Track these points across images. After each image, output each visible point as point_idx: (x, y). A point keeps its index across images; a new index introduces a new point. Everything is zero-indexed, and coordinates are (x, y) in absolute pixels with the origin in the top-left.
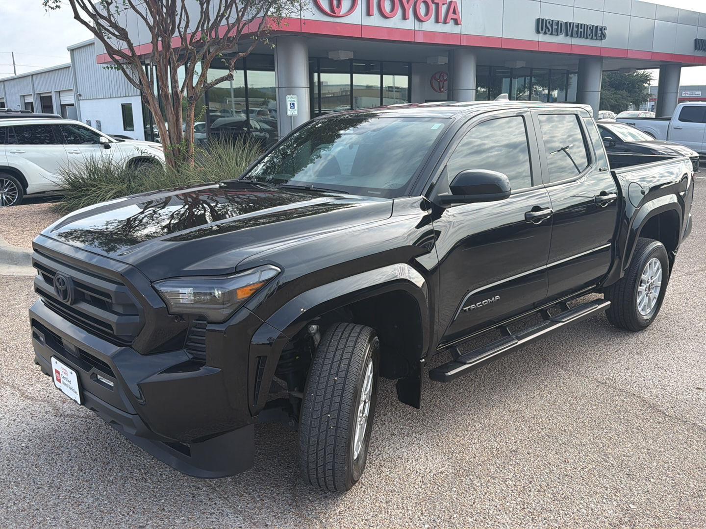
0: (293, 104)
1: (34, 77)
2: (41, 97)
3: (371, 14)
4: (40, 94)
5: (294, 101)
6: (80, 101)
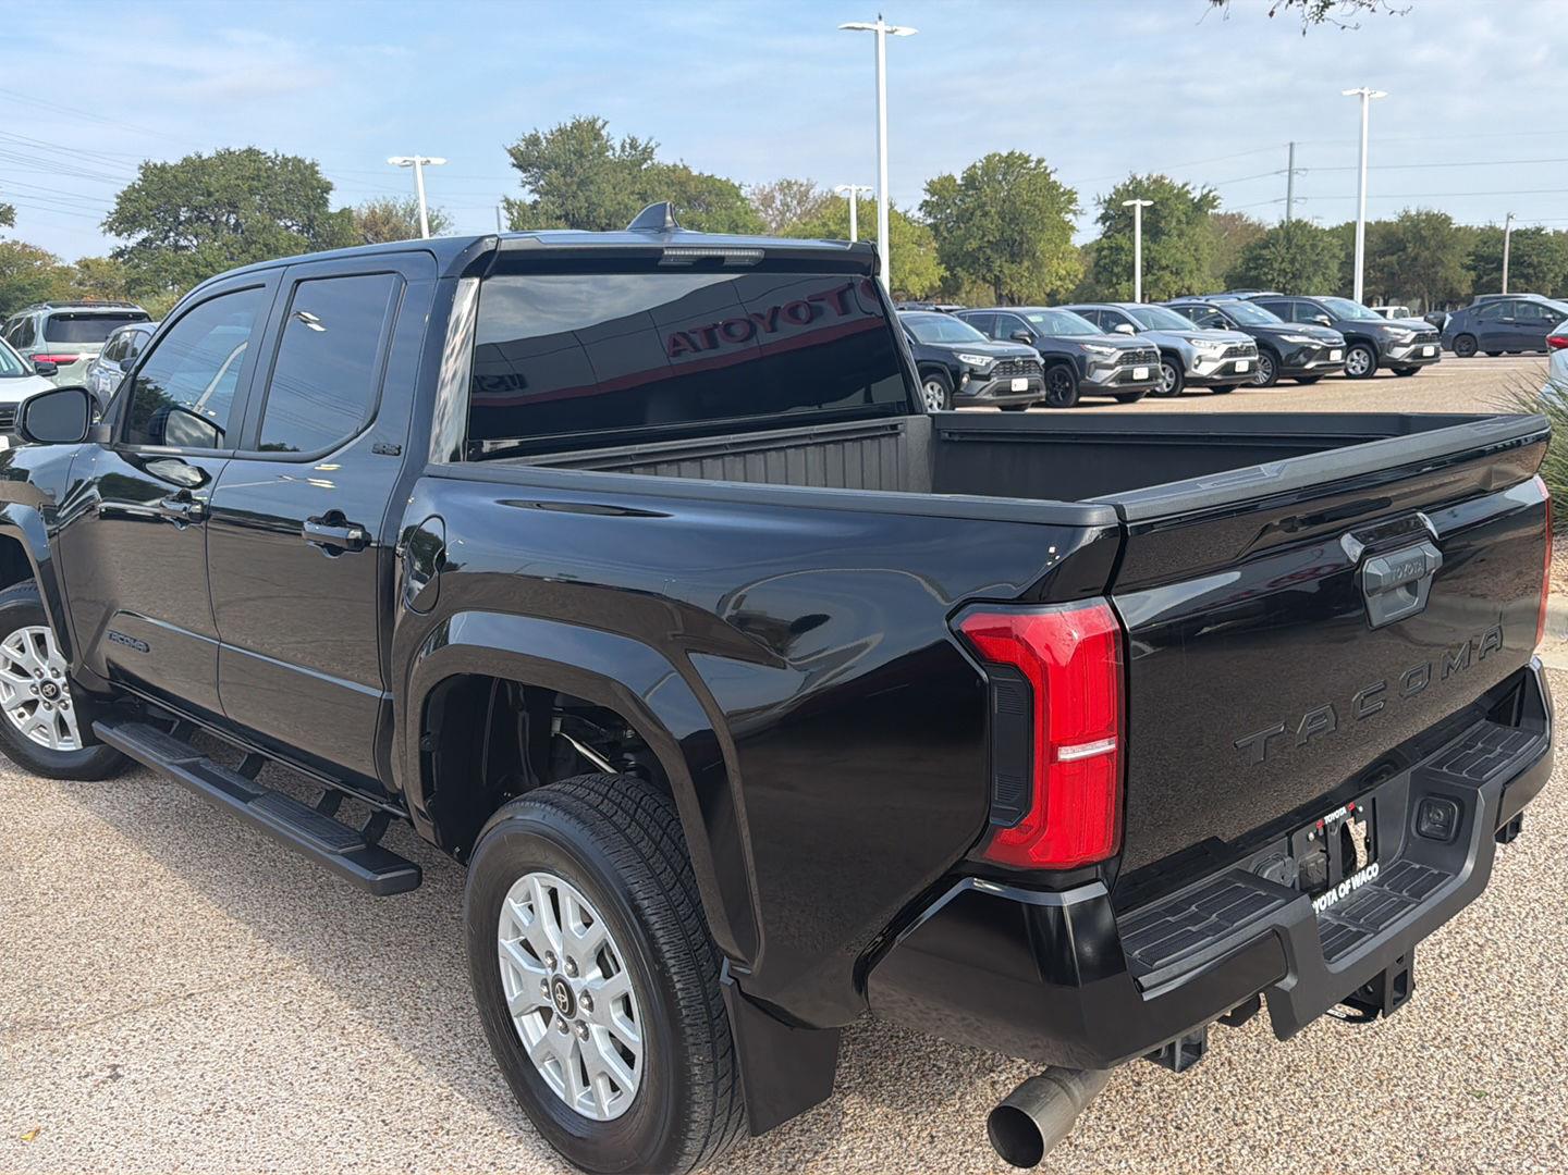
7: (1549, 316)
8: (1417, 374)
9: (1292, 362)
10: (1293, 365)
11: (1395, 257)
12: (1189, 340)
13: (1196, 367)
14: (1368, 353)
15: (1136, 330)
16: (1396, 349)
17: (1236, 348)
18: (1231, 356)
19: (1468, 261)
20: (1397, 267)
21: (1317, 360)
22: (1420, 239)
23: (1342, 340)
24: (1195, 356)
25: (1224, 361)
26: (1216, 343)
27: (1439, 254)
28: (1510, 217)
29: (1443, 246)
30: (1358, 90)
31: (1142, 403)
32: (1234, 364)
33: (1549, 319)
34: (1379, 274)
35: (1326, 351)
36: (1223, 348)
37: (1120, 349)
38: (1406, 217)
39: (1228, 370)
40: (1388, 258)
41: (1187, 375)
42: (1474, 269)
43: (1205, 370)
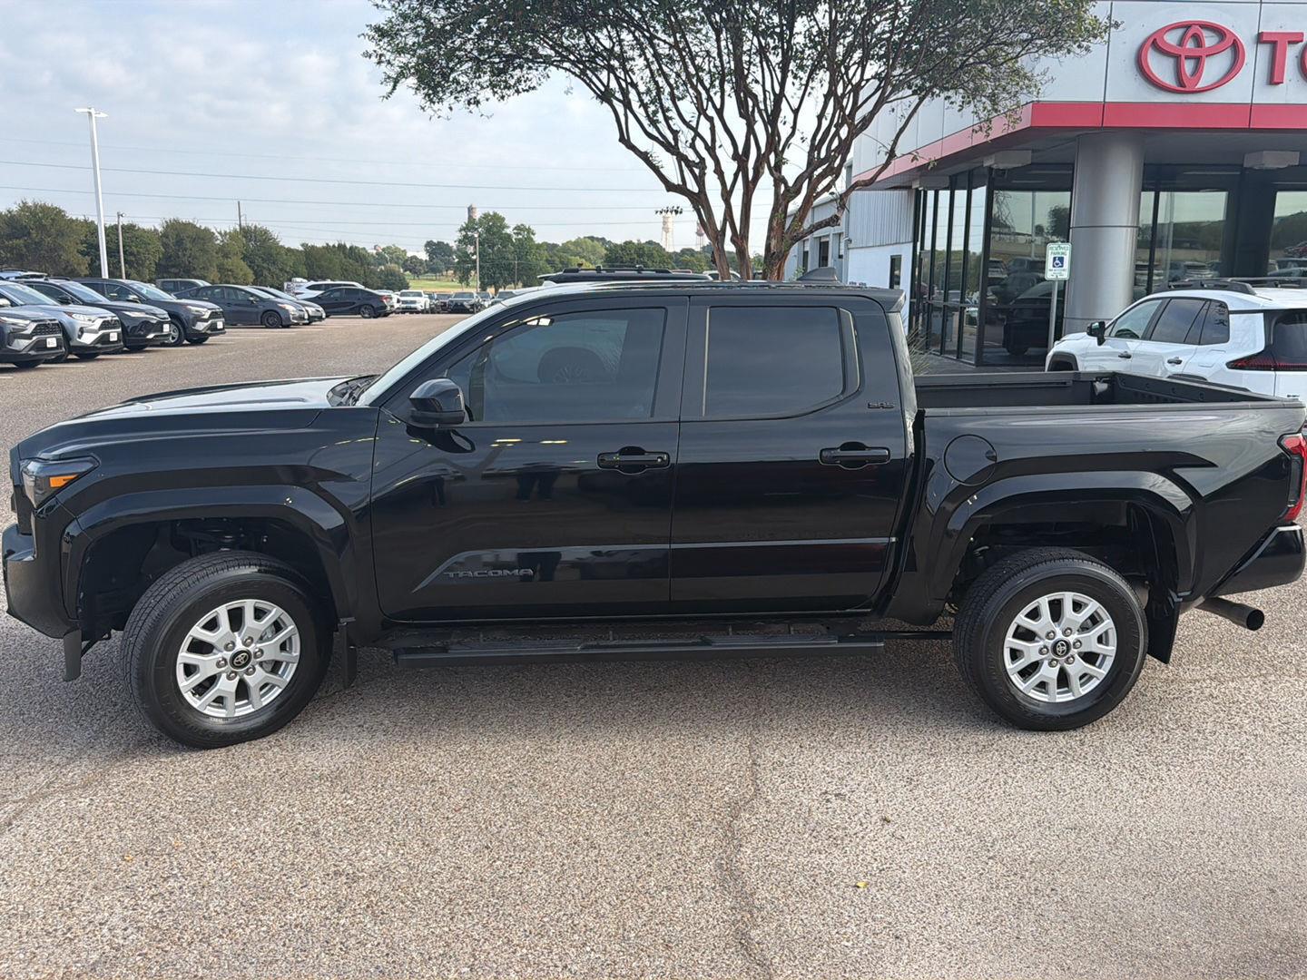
0: (1061, 259)
1: (816, 209)
2: (821, 243)
3: (1276, 80)
4: (820, 237)
5: (1063, 253)
6: (850, 251)
7: (252, 299)
8: (206, 342)
9: (136, 333)
10: (136, 336)
11: (22, 241)
12: (70, 314)
13: (80, 337)
14: (176, 325)
15: (13, 304)
16: (199, 323)
17: (108, 321)
18: (106, 328)
19: (82, 247)
20: (25, 250)
21: (154, 332)
22: (41, 227)
23: (167, 316)
24: (78, 327)
25: (101, 332)
26: (93, 318)
27: (59, 241)
28: (119, 215)
29: (61, 234)
30: (87, 110)
31: (41, 368)
32: (108, 335)
33: (252, 301)
34: (9, 255)
35: (160, 325)
36: (99, 322)
37: (33, 321)
38: (25, 207)
39: (104, 339)
40: (16, 242)
41: (72, 344)
42: (88, 254)
43: (88, 339)
